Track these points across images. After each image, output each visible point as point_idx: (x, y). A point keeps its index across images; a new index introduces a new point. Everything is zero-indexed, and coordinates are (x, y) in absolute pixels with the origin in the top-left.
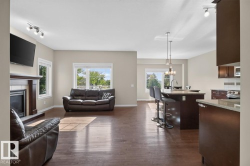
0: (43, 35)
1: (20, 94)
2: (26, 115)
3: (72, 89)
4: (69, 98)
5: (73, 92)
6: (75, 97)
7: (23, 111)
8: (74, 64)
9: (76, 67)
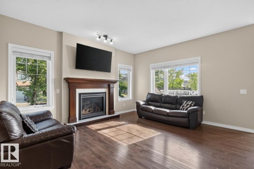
0: (111, 41)
1: (101, 96)
2: (105, 114)
3: (149, 94)
4: (142, 103)
5: (149, 96)
6: (150, 103)
7: (103, 111)
8: (151, 65)
9: (153, 69)
